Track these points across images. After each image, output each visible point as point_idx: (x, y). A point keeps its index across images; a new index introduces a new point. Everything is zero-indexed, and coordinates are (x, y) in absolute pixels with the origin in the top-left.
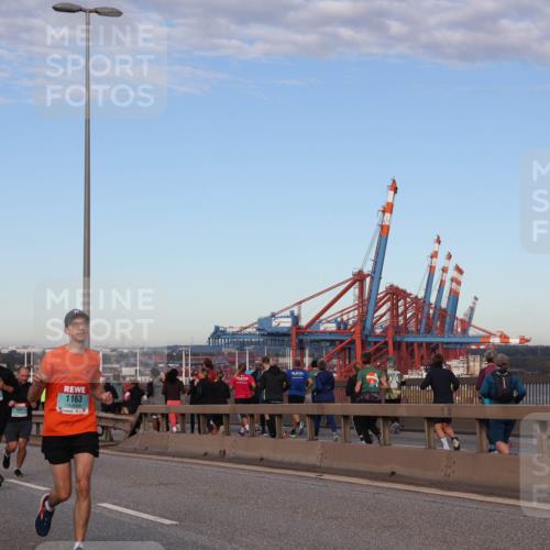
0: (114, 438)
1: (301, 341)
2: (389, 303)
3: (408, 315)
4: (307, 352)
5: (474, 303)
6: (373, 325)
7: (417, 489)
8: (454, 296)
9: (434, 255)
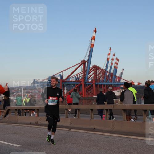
1: (63, 85)
2: (93, 71)
3: (100, 75)
4: (65, 88)
5: (123, 71)
6: (88, 79)
7: (103, 134)
8: (116, 69)
9: (109, 54)
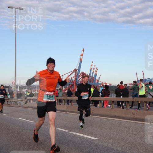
0: (22, 104)
2: (82, 76)
5: (100, 76)
6: (78, 81)
9: (92, 66)
